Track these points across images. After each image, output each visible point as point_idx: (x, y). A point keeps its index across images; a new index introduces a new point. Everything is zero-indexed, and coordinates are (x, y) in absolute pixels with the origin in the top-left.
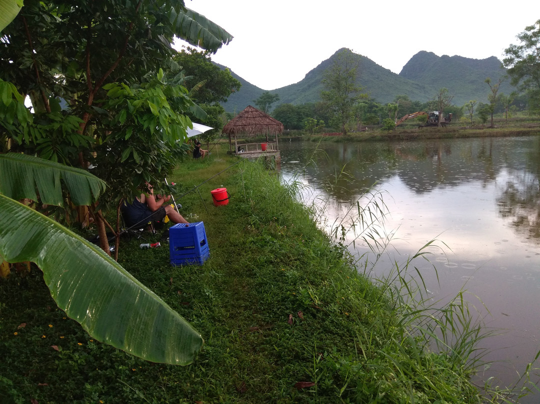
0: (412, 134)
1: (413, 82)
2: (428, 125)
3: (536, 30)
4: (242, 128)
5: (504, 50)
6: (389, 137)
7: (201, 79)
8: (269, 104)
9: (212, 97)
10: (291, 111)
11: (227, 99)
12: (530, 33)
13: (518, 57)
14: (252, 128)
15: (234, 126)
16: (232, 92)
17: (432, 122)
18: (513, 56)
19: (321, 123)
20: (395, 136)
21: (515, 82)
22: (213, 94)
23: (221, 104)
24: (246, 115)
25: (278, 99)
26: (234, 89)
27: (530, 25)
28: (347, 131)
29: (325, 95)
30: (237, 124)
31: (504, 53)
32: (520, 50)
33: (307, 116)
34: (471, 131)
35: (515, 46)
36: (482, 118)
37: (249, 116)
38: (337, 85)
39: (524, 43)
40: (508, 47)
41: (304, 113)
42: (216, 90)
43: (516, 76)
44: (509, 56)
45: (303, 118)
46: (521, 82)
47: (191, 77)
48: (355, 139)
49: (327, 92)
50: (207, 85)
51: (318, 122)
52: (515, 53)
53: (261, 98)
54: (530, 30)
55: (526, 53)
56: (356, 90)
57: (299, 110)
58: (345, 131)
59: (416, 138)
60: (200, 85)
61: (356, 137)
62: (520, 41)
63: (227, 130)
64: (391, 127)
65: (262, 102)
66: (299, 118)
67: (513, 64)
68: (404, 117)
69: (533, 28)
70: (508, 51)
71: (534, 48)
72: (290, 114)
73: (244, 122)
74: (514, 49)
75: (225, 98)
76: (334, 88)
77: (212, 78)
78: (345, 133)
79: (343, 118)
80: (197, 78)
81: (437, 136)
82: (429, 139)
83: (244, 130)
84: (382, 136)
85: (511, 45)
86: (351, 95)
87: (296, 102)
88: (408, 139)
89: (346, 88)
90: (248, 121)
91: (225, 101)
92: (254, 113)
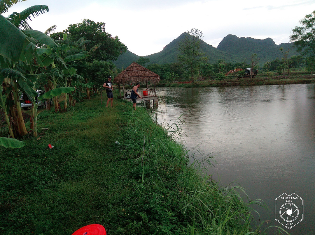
0: (236, 82)
1: (225, 52)
2: (245, 77)
3: (311, 18)
5: (292, 30)
6: (222, 84)
7: (97, 43)
8: (144, 64)
9: (106, 56)
10: (157, 68)
11: (117, 58)
12: (308, 19)
13: (301, 34)
14: (136, 79)
15: (122, 77)
16: (120, 53)
17: (247, 75)
18: (298, 34)
19: (177, 76)
20: (225, 84)
21: (300, 50)
22: (106, 54)
23: (113, 62)
24: (132, 69)
25: (149, 61)
26: (122, 51)
27: (308, 14)
28: (194, 80)
29: (180, 58)
30: (125, 76)
31: (292, 32)
32: (302, 30)
33: (167, 71)
34: (273, 81)
35: (299, 27)
36: (279, 72)
37: (134, 70)
38: (188, 52)
39: (305, 26)
40: (294, 28)
41: (165, 69)
42: (109, 52)
43: (300, 46)
44: (295, 34)
45: (164, 73)
46: (303, 50)
47: (90, 41)
49: (182, 56)
50: (102, 48)
51: (175, 75)
52: (299, 32)
53: (139, 60)
54: (308, 17)
55: (306, 32)
56: (199, 55)
57: (162, 68)
59: (239, 85)
60: (96, 47)
61: (200, 84)
62: (302, 24)
63: (117, 80)
64: (222, 78)
65: (139, 63)
66: (162, 73)
67: (297, 39)
68: (229, 72)
69: (310, 16)
70: (295, 31)
71: (311, 29)
72: (156, 70)
73: (130, 74)
74: (298, 29)
76: (186, 53)
77: (106, 43)
78: (193, 82)
79: (192, 72)
80: (94, 42)
81: (252, 84)
82: (247, 85)
83: (130, 80)
84: (217, 84)
85: (297, 27)
86: (196, 58)
87: (159, 64)
88: (233, 86)
89: (193, 53)
90: (133, 74)
91: (116, 60)
92: (137, 67)
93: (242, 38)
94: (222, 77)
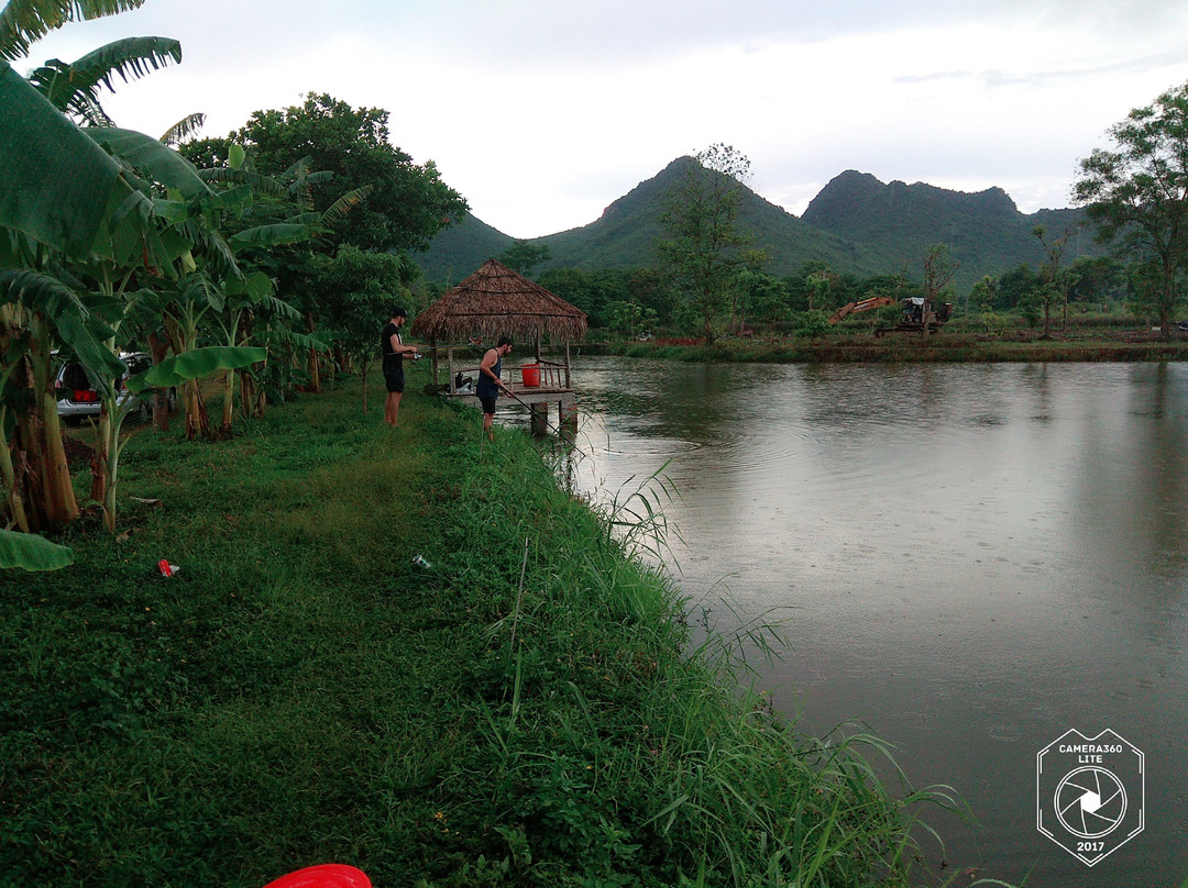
0: (871, 348)
1: (830, 235)
2: (902, 328)
3: (1151, 120)
4: (471, 321)
5: (1079, 161)
6: (816, 353)
7: (356, 183)
8: (528, 267)
9: (387, 235)
10: (577, 284)
11: (430, 243)
12: (1139, 125)
13: (1112, 179)
14: (498, 323)
15: (446, 315)
16: (442, 225)
17: (911, 321)
18: (1100, 177)
19: (650, 314)
20: (828, 352)
21: (1106, 235)
22: (390, 227)
23: (414, 258)
24: (483, 286)
25: (547, 258)
26: (448, 217)
27: (1141, 107)
28: (715, 335)
29: (664, 249)
30: (457, 311)
31: (1081, 169)
32: (1115, 164)
33: (614, 296)
34: (1007, 346)
35: (1106, 154)
36: (1027, 317)
37: (492, 289)
38: (694, 228)
39: (1126, 148)
40: (1088, 155)
41: (606, 290)
42: (400, 219)
43: (1106, 222)
44: (1091, 176)
45: (605, 303)
46: (1120, 237)
47: (328, 174)
48: (736, 355)
49: (671, 243)
50: (374, 203)
51: (643, 313)
52: (1106, 169)
53: (510, 253)
54: (1141, 118)
55: (1131, 171)
56: (736, 242)
57: (596, 284)
58: (711, 334)
59: (880, 358)
60: (352, 197)
61: (737, 350)
62: (1116, 142)
63: (426, 324)
64: (818, 331)
65: (511, 262)
66: (596, 302)
67: (1097, 196)
68: (845, 309)
69: (1148, 113)
70: (1089, 165)
71: (1148, 160)
72: (574, 290)
73: (475, 305)
74: (1102, 161)
75: (423, 240)
76: (686, 233)
77: (390, 185)
78: (711, 340)
79: (706, 306)
80: (345, 180)
81: (930, 355)
83: (476, 328)
84: (800, 351)
85: (1097, 151)
86: (724, 254)
87: (585, 268)
89: (715, 235)
90: (488, 302)
91: (424, 248)
92: (504, 280)
93: (897, 185)
94: (820, 327)
